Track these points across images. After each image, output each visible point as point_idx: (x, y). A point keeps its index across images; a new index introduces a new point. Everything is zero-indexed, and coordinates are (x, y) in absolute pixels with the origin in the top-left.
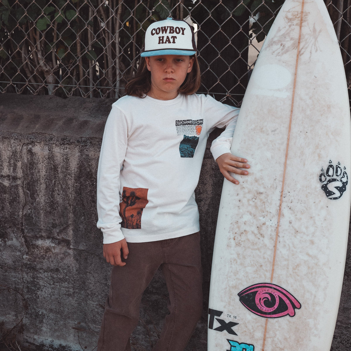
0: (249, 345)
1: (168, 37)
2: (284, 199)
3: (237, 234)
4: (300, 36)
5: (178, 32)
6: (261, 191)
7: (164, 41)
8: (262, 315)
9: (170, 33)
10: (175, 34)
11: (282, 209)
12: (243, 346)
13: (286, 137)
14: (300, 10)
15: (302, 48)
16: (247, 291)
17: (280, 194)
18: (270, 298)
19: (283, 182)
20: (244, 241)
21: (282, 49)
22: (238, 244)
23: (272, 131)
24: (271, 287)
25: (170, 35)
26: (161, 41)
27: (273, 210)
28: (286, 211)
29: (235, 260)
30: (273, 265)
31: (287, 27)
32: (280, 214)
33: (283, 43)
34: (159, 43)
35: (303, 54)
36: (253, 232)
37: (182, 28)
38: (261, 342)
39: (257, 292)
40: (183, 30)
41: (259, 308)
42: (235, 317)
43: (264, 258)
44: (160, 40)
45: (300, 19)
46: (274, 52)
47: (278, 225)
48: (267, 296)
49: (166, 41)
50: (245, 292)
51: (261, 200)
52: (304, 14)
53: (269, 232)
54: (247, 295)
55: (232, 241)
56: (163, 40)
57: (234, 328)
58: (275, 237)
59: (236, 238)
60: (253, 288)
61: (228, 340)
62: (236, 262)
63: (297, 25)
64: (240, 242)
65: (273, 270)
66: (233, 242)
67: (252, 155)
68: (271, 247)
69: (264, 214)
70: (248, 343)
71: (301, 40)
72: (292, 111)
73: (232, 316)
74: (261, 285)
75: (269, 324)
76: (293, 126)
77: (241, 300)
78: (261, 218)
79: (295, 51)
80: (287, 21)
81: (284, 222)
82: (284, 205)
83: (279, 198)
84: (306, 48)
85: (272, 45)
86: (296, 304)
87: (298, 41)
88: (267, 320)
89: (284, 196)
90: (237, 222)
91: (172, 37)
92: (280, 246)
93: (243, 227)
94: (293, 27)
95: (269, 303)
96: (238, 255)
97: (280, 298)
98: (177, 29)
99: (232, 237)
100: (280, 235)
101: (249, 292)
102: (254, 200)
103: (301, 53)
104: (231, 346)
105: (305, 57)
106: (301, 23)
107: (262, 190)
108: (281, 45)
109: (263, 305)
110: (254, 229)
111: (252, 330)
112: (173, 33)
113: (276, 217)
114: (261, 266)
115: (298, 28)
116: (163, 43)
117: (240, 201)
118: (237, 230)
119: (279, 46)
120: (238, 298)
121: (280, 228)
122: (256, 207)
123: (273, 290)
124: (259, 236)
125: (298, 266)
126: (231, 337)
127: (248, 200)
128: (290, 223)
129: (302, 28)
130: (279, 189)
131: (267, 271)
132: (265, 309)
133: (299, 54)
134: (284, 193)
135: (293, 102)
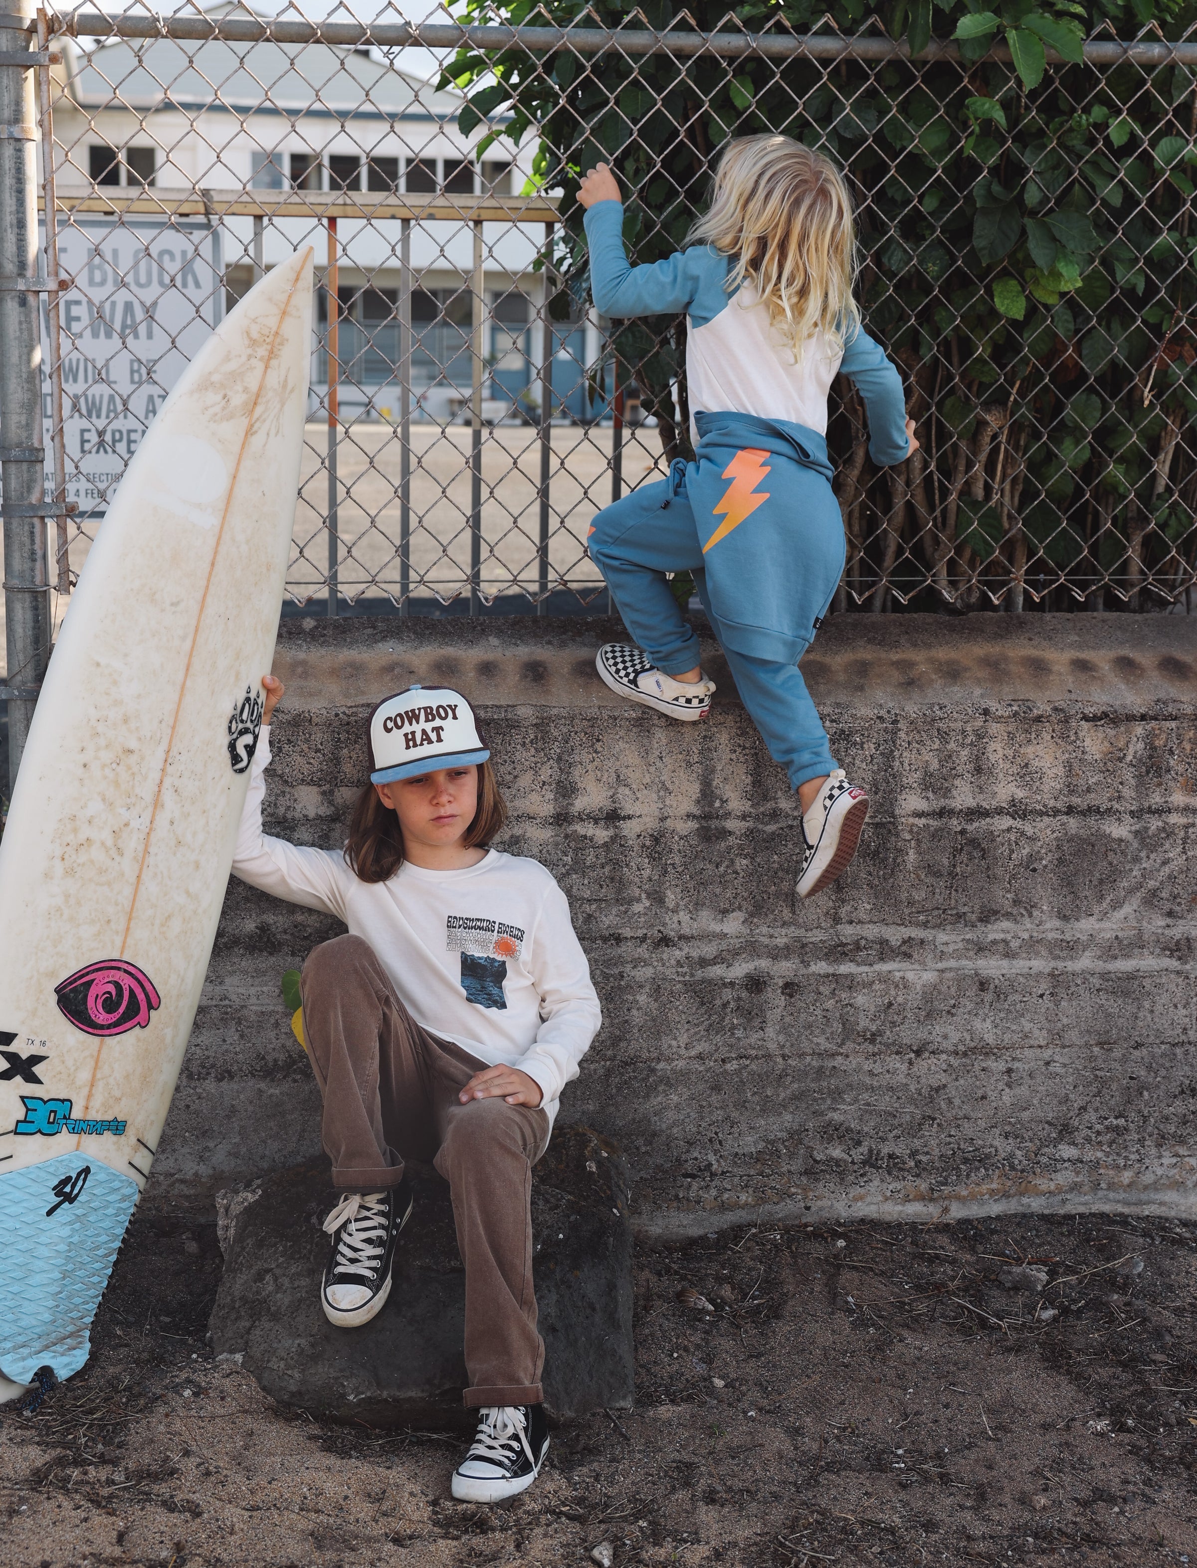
0: (63, 1101)
1: (424, 732)
2: (170, 769)
3: (69, 848)
4: (261, 388)
5: (443, 715)
6: (132, 747)
7: (418, 742)
8: (96, 1032)
9: (427, 720)
10: (438, 722)
11: (163, 790)
12: (51, 1106)
13: (194, 622)
14: (274, 329)
15: (258, 419)
16: (75, 981)
17: (163, 756)
18: (114, 993)
19: (173, 728)
20: (84, 864)
21: (224, 409)
22: (70, 872)
23: (172, 604)
24: (119, 969)
25: (428, 727)
26: (411, 743)
27: (147, 791)
28: (168, 797)
29: (59, 909)
30: (130, 919)
31: (244, 358)
32: (157, 803)
33: (230, 393)
34: (408, 747)
35: (256, 432)
36: (103, 844)
37: (449, 706)
38: (85, 1091)
39: (93, 980)
40: (454, 708)
41: (93, 1016)
42: (43, 1043)
43: (117, 904)
44: (407, 741)
45: (269, 347)
46: (206, 409)
47: (151, 829)
48: (111, 988)
49: (422, 740)
50: (71, 983)
51: (129, 768)
52: (278, 340)
53: (132, 843)
54: (74, 990)
55: (57, 862)
56: (414, 739)
57: (37, 1070)
58: (141, 855)
59: (66, 856)
60: (87, 974)
61: (23, 1098)
62: (61, 915)
63: (261, 359)
64: (75, 865)
65: (128, 929)
66: (59, 868)
67: (126, 655)
68: (133, 879)
69: (129, 801)
70: (61, 1097)
71: (260, 400)
72: (213, 564)
73: (37, 1042)
74: (102, 965)
75: (105, 1050)
76: (209, 599)
77: (59, 1002)
78: (123, 811)
79: (244, 422)
80: (247, 342)
81: (162, 819)
82: (167, 782)
83: (161, 766)
84: (264, 421)
85: (206, 389)
86: (154, 1002)
87: (254, 398)
88: (102, 1042)
89: (170, 761)
90: (73, 818)
91: (433, 729)
92: (146, 876)
93: (86, 832)
94: (254, 362)
95: (110, 1005)
96: (67, 896)
97: (132, 992)
98: (441, 711)
99: (58, 853)
100: (152, 850)
101: (79, 982)
102: (114, 766)
103: (254, 429)
104: (28, 1110)
105: (257, 441)
106: (270, 359)
107: (133, 744)
108: (225, 397)
109: (101, 1010)
110: (106, 836)
111: (73, 1068)
112: (433, 719)
113: (150, 809)
114: (109, 921)
115: (260, 366)
116: (415, 745)
117: (85, 766)
118: (70, 838)
119: (219, 397)
120: (55, 997)
121: (152, 835)
122: (117, 784)
123: (122, 973)
124: (113, 852)
125: (169, 917)
126: (30, 1089)
127: (104, 766)
128: (172, 823)
129: (269, 370)
130: (164, 746)
131: (117, 933)
132: (102, 1017)
133: (250, 432)
134: (171, 754)
135: (218, 544)
